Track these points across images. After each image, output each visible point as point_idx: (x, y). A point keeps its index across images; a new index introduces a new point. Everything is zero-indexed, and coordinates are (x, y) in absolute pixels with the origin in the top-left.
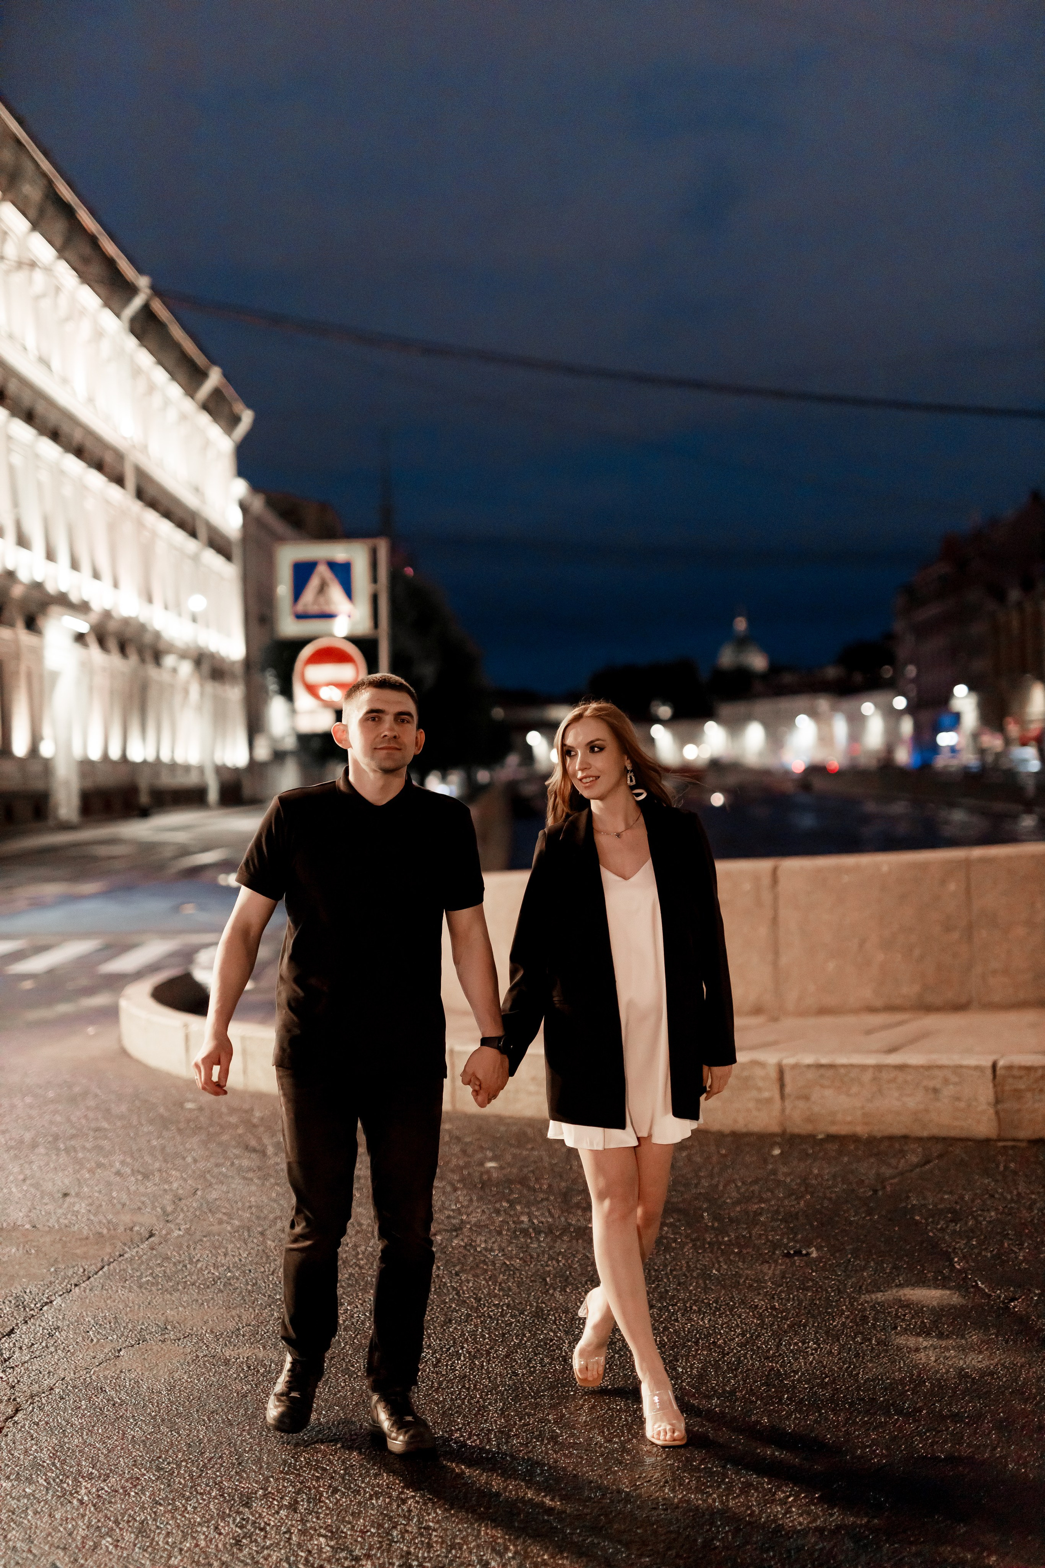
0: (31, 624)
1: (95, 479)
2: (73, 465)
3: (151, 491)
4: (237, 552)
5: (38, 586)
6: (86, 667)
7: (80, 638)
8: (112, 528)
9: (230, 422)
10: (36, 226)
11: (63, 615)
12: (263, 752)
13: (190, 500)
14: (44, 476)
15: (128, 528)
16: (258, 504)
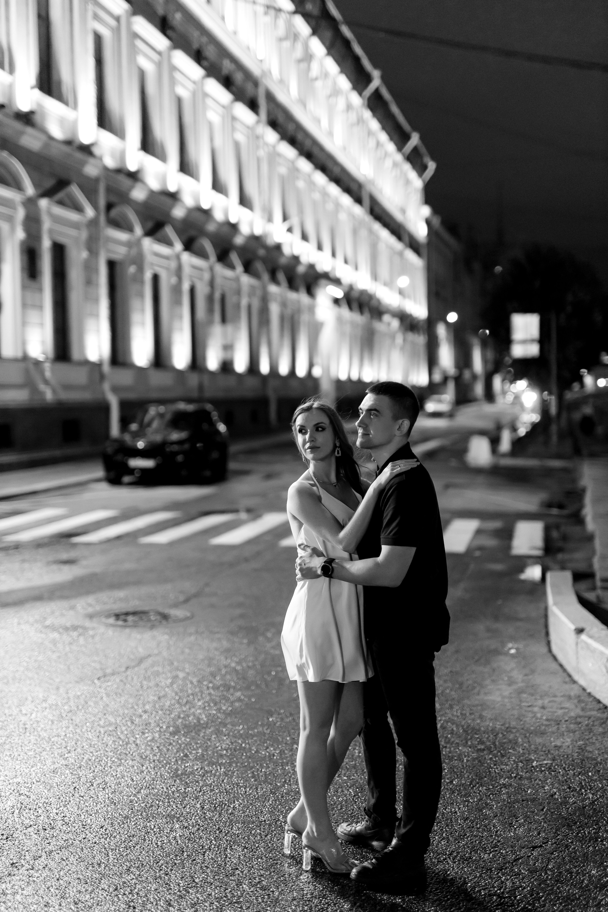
0: (310, 291)
1: (346, 200)
2: (334, 190)
3: (377, 210)
4: (424, 251)
5: (311, 267)
6: (340, 320)
7: (336, 301)
8: (355, 232)
9: (421, 169)
10: (315, 32)
11: (327, 285)
12: (437, 377)
13: (398, 216)
14: (317, 196)
15: (363, 233)
16: (436, 222)
